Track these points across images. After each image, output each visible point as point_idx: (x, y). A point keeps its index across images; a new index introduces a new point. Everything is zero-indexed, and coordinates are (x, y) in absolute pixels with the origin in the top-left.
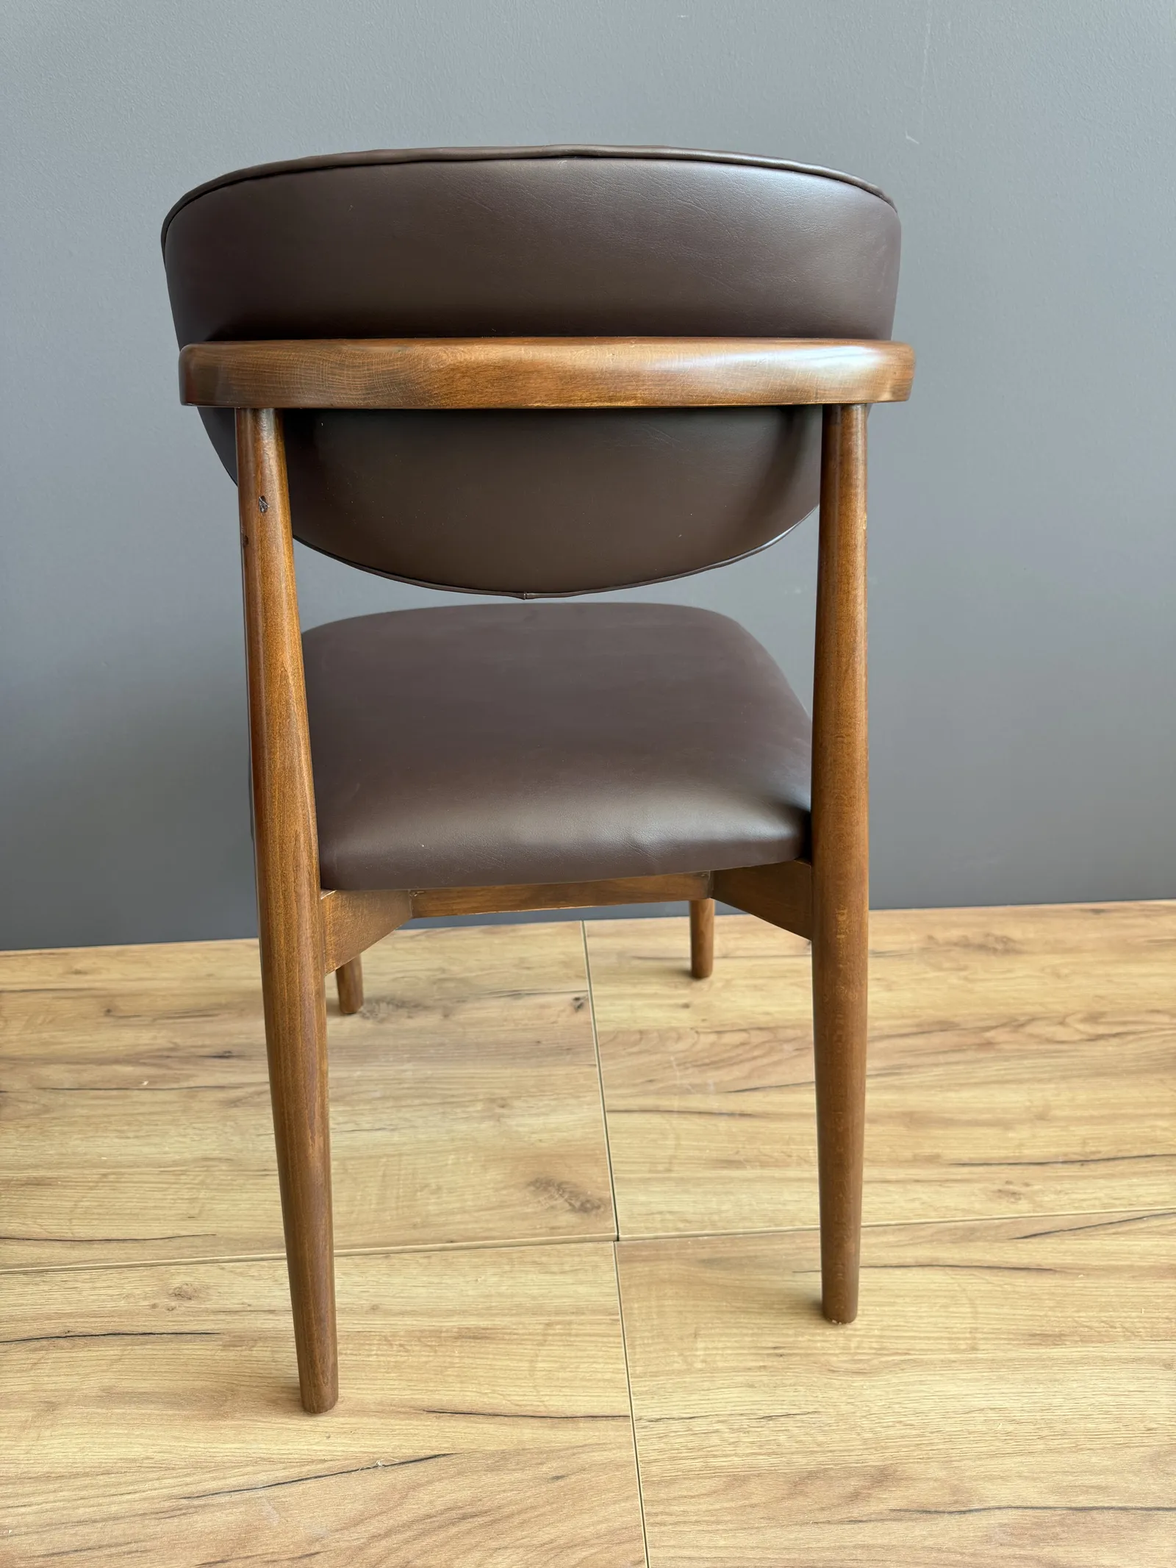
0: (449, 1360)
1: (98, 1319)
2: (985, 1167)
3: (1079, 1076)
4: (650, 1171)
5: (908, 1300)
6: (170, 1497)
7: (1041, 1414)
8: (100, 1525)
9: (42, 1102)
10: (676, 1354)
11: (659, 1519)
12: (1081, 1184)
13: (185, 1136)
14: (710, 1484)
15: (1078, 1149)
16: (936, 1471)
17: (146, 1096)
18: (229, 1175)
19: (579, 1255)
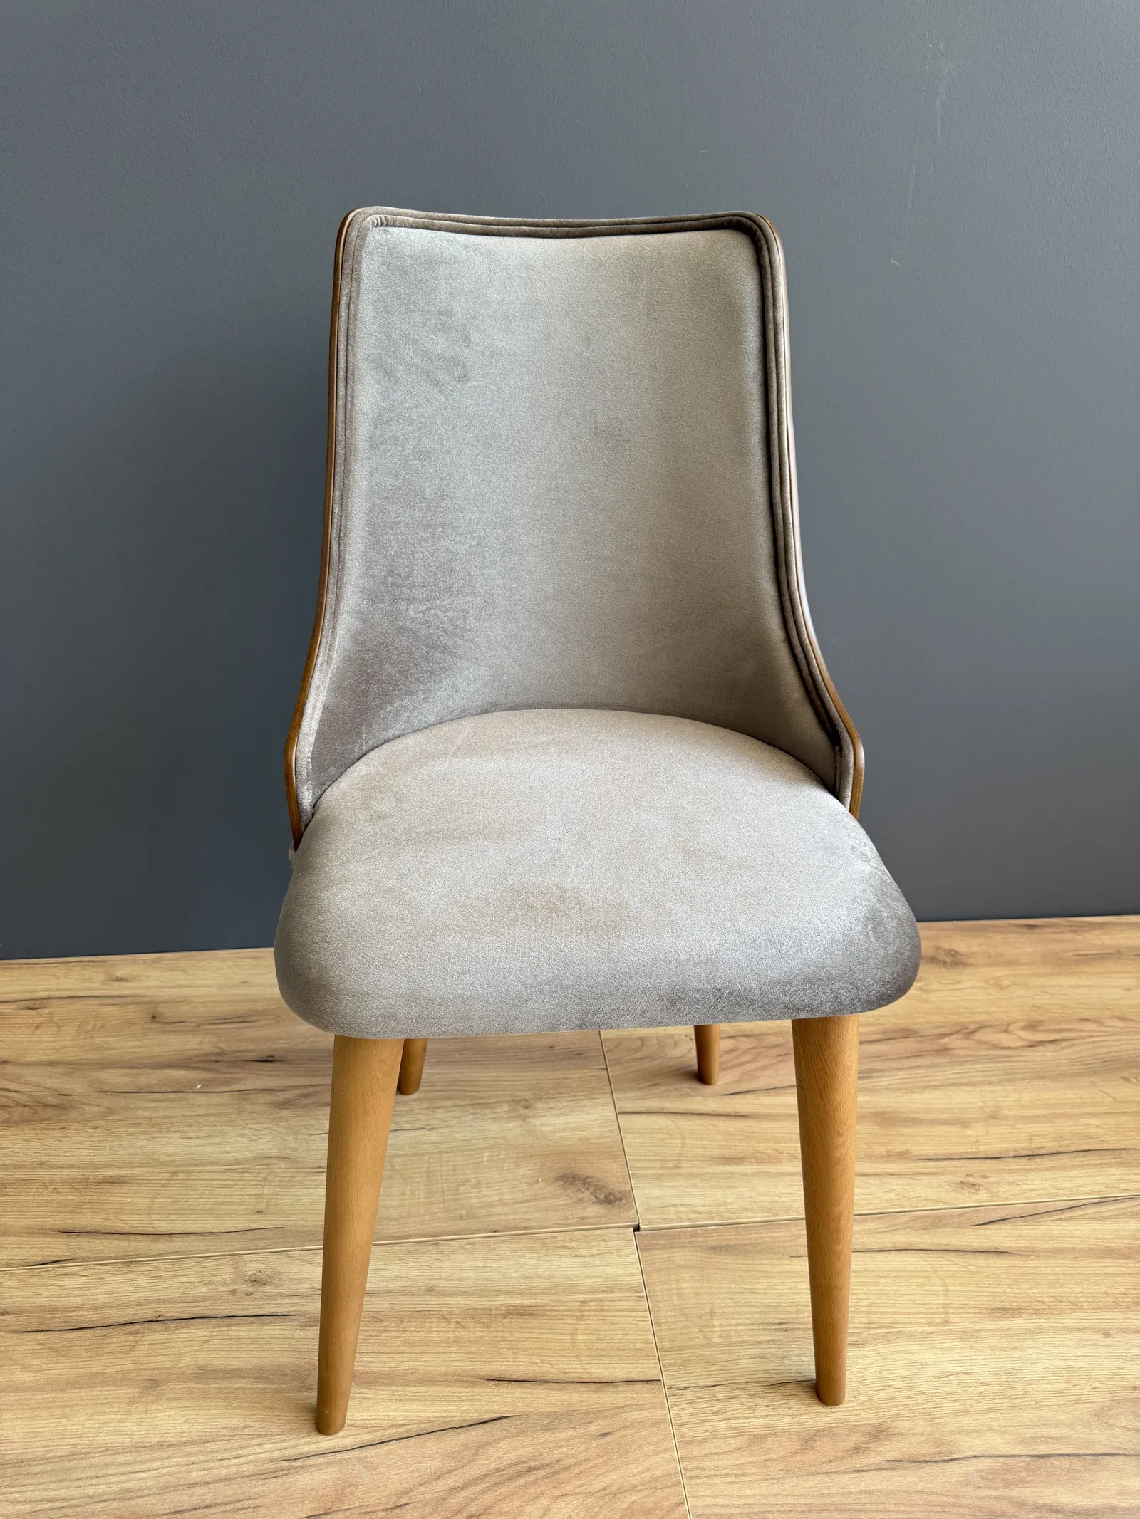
0: (500, 1334)
1: (185, 1305)
2: (948, 1162)
3: (1023, 1079)
4: (662, 1168)
5: (889, 1280)
6: (272, 1460)
7: (1005, 1377)
8: (213, 1486)
9: (106, 1104)
10: (697, 1330)
11: (694, 1473)
12: (1030, 1176)
13: (243, 1136)
14: (734, 1443)
15: (1025, 1145)
16: (921, 1427)
17: (202, 1099)
18: (287, 1173)
19: (604, 1240)
